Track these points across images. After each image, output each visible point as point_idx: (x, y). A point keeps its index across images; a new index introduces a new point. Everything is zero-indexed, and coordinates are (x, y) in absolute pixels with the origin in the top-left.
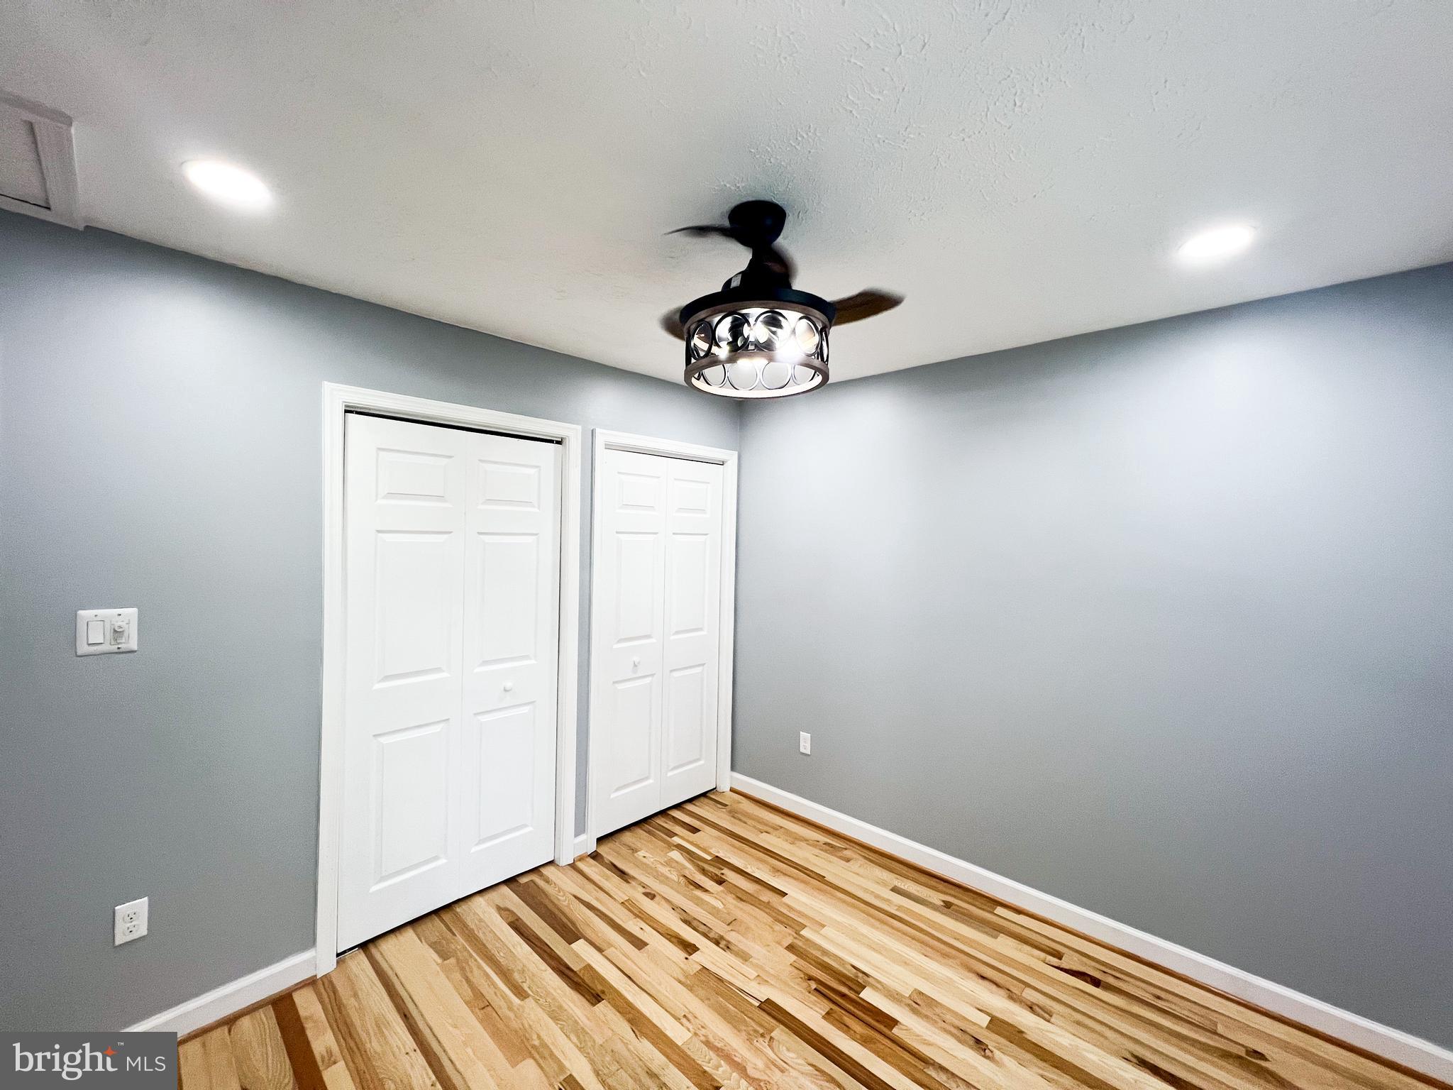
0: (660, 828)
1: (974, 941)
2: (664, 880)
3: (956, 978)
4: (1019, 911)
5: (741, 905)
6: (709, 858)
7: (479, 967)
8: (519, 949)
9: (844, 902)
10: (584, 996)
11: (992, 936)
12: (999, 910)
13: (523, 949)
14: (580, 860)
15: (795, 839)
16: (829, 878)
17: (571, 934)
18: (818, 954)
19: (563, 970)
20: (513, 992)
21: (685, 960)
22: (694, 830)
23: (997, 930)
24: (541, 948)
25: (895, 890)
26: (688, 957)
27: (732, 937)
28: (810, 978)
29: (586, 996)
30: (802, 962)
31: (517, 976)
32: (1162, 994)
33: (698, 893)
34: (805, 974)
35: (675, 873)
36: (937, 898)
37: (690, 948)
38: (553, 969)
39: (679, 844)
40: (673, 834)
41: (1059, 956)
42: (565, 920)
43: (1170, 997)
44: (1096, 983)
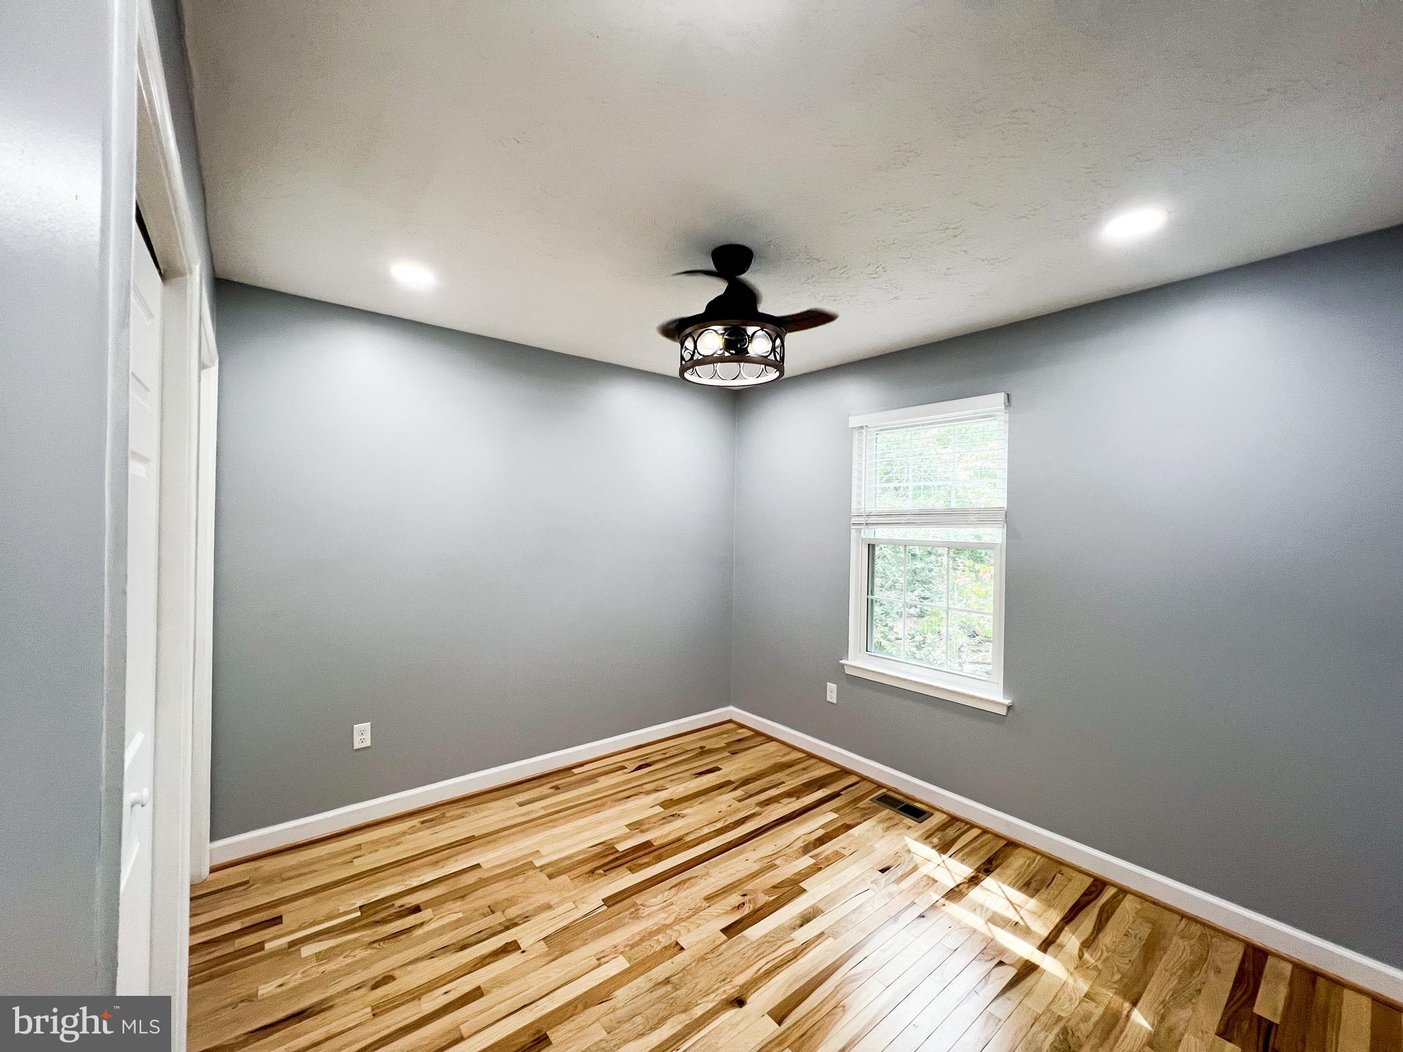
0: (222, 960)
1: (596, 790)
2: (364, 964)
3: (624, 807)
4: (582, 765)
5: (468, 899)
6: (358, 914)
9: (513, 834)
11: (594, 783)
12: (576, 771)
15: (394, 840)
16: (476, 834)
18: (568, 862)
21: (524, 954)
22: (278, 920)
23: (592, 778)
25: (521, 804)
26: (521, 951)
27: (513, 912)
28: (592, 872)
30: (572, 873)
32: (664, 752)
33: (419, 932)
34: (587, 873)
35: (358, 951)
36: (545, 790)
37: (511, 948)
39: (289, 943)
40: (260, 946)
41: (623, 768)
43: (669, 750)
44: (648, 765)
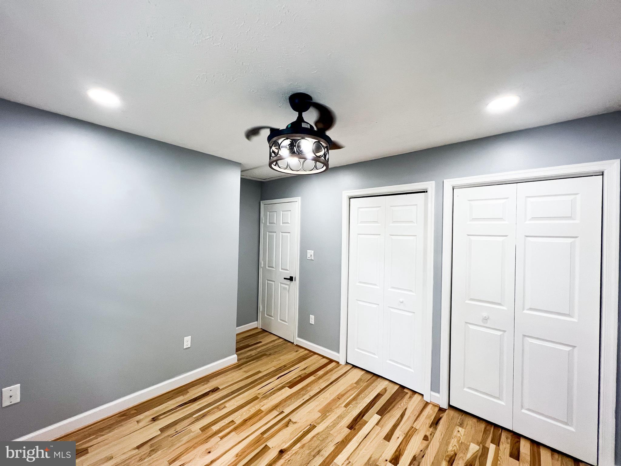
7: (355, 392)
8: (367, 399)
10: (351, 423)
13: (368, 400)
14: (433, 405)
17: (382, 412)
19: (362, 414)
20: (347, 403)
21: (385, 460)
24: (370, 405)
29: (351, 424)
31: (354, 402)
37: (394, 461)
38: (361, 411)
42: (389, 409)
